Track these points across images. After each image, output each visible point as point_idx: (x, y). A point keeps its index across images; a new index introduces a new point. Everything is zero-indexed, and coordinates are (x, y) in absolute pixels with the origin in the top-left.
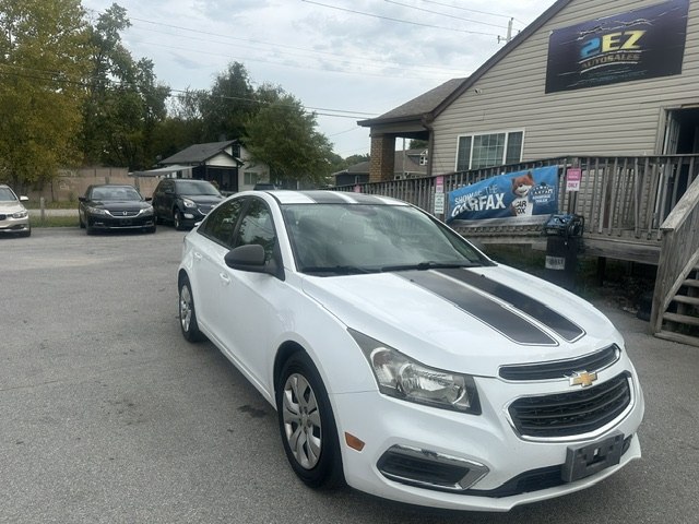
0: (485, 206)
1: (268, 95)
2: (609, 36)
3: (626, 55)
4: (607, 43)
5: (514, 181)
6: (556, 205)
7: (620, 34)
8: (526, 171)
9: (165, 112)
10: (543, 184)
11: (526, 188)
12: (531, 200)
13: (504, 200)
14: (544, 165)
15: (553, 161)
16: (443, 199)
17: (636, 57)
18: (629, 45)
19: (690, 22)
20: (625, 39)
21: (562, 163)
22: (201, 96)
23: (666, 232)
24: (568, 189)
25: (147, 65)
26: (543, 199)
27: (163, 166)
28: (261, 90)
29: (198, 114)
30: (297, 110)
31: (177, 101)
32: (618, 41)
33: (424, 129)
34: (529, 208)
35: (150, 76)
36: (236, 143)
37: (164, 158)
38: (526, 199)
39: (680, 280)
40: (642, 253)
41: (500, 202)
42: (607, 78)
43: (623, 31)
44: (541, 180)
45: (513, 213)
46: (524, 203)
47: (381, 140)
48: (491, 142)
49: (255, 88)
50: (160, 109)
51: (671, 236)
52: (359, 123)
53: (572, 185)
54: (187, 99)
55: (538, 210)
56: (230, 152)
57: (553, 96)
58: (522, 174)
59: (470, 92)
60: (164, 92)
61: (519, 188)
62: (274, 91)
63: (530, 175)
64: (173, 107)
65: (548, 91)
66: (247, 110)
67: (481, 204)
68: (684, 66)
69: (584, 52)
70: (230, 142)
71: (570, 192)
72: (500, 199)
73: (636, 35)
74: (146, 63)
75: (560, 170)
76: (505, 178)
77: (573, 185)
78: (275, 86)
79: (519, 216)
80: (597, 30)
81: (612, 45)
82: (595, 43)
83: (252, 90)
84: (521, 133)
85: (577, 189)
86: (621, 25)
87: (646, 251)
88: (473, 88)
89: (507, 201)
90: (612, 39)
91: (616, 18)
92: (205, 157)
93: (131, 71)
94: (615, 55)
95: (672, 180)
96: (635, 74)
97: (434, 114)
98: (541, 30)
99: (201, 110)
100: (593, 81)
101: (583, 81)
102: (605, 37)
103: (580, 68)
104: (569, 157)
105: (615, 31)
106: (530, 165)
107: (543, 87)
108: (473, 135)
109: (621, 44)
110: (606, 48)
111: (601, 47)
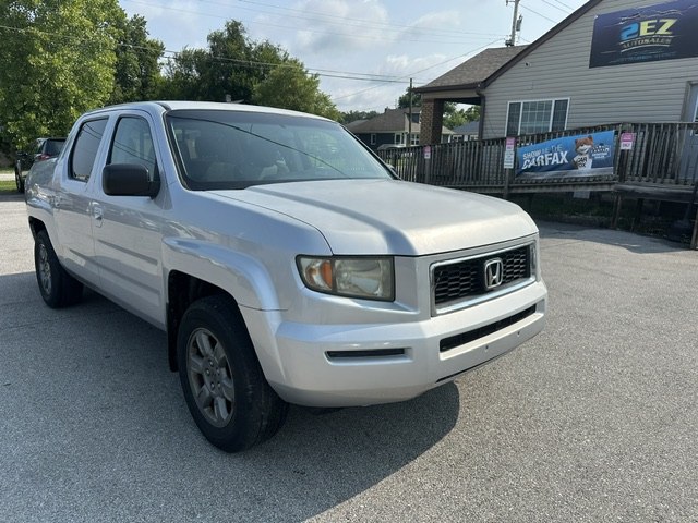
0: (550, 161)
2: (646, 23)
3: (660, 39)
4: (644, 28)
5: (576, 142)
7: (655, 21)
8: (587, 134)
10: (602, 144)
12: (591, 157)
13: (567, 157)
14: (603, 130)
15: (610, 127)
16: (512, 157)
17: (669, 41)
18: (662, 31)
20: (659, 25)
21: (618, 128)
22: (199, 54)
24: (622, 148)
25: (139, 23)
26: (601, 156)
32: (653, 27)
34: (589, 163)
35: (142, 33)
38: (587, 156)
40: (680, 195)
41: (564, 158)
42: (644, 57)
43: (658, 18)
44: (600, 141)
45: (574, 166)
46: (585, 159)
48: (538, 109)
49: (254, 46)
50: (153, 68)
53: (625, 145)
54: (185, 59)
55: (596, 164)
57: (596, 70)
58: (582, 137)
59: (521, 65)
60: (158, 50)
61: (581, 148)
62: (274, 49)
63: (590, 138)
65: (591, 66)
67: (547, 159)
69: (624, 36)
71: (623, 151)
72: (564, 155)
73: (670, 23)
74: (138, 21)
75: (616, 133)
76: (570, 139)
77: (627, 145)
78: (274, 45)
79: (580, 169)
80: (636, 17)
81: (648, 30)
82: (634, 28)
83: (250, 48)
84: (567, 101)
85: (630, 148)
86: (656, 15)
87: (683, 194)
88: (523, 62)
89: (570, 157)
90: (649, 25)
91: (653, 7)
94: (651, 39)
96: (667, 54)
97: (486, 83)
98: (587, 14)
99: (198, 71)
100: (631, 58)
101: (622, 59)
102: (642, 23)
103: (621, 48)
104: (624, 124)
105: (651, 19)
106: (590, 129)
107: (588, 63)
108: (522, 101)
109: (656, 30)
110: (643, 32)
111: (639, 31)
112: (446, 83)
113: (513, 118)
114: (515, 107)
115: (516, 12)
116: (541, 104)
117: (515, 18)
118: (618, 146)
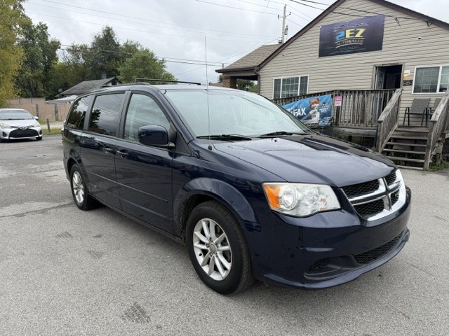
1: (131, 49)
2: (349, 31)
5: (310, 102)
6: (330, 113)
8: (316, 97)
9: (57, 59)
10: (324, 103)
11: (317, 105)
12: (319, 111)
13: (305, 111)
14: (324, 95)
15: (329, 92)
17: (362, 41)
18: (358, 35)
19: (385, 26)
20: (356, 32)
21: (333, 94)
22: (83, 48)
23: (380, 122)
24: (336, 105)
25: (43, 28)
26: (324, 110)
27: (63, 96)
28: (126, 45)
29: (82, 60)
30: (151, 59)
31: (66, 52)
33: (255, 74)
34: (318, 115)
35: (45, 35)
36: (114, 80)
37: (63, 90)
38: (316, 110)
39: (386, 142)
42: (349, 51)
44: (323, 101)
45: (310, 118)
46: (315, 112)
47: (229, 80)
48: (290, 83)
50: (53, 57)
51: (382, 124)
52: (217, 71)
54: (73, 50)
55: (323, 116)
57: (322, 59)
58: (314, 99)
59: (280, 56)
60: (56, 45)
61: (313, 106)
62: (134, 46)
63: (318, 100)
64: (62, 56)
65: (320, 56)
66: (117, 59)
68: (383, 46)
69: (337, 38)
70: (110, 79)
71: (337, 107)
72: (303, 110)
73: (362, 31)
74: (42, 26)
75: (332, 96)
76: (307, 101)
77: (338, 103)
78: (135, 42)
79: (313, 119)
80: (343, 27)
81: (350, 35)
83: (118, 45)
84: (307, 77)
85: (340, 105)
86: (355, 25)
87: (371, 132)
88: (281, 54)
89: (307, 112)
91: (352, 22)
93: (32, 32)
95: (381, 99)
96: (361, 49)
97: (260, 66)
98: (316, 26)
100: (342, 52)
101: (337, 52)
104: (336, 91)
106: (318, 94)
107: (318, 54)
108: (282, 78)
109: (355, 35)
110: (348, 36)
111: (345, 36)
112: (237, 67)
113: (277, 88)
114: (277, 82)
115: (284, 23)
116: (292, 79)
117: (283, 27)
118: (334, 104)
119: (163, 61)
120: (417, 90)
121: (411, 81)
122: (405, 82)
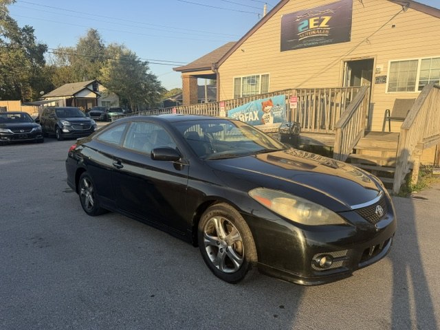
0: (248, 119)
1: (115, 50)
2: (313, 19)
3: (322, 30)
5: (262, 103)
7: (318, 18)
8: (269, 98)
9: (44, 62)
10: (278, 105)
11: (269, 108)
12: (272, 115)
13: (258, 115)
14: (278, 94)
15: (283, 92)
16: (224, 115)
17: (327, 32)
18: (323, 24)
19: (353, 12)
20: (321, 21)
21: (287, 93)
22: (69, 51)
23: (337, 129)
24: (291, 107)
25: (29, 30)
26: (278, 114)
28: (111, 47)
29: (68, 63)
30: (134, 60)
31: (53, 55)
32: (317, 22)
33: (213, 73)
34: (271, 119)
35: (32, 38)
36: (95, 82)
38: (269, 114)
41: (256, 117)
42: (313, 43)
43: (320, 16)
44: (277, 103)
45: (262, 122)
46: (269, 116)
47: (188, 79)
48: (252, 81)
49: (106, 46)
50: (41, 60)
52: (174, 69)
53: (293, 105)
54: (60, 53)
55: (276, 120)
56: (91, 88)
57: (284, 53)
58: (267, 100)
59: (239, 51)
60: (43, 49)
61: (266, 108)
62: (120, 47)
63: (271, 100)
64: (50, 59)
65: (282, 49)
67: (246, 118)
68: (351, 37)
69: (300, 28)
70: (91, 81)
71: (291, 109)
72: (256, 114)
73: (327, 19)
74: (28, 29)
75: (286, 97)
76: (260, 101)
78: (120, 44)
79: (267, 124)
80: (306, 16)
81: (315, 25)
82: (306, 23)
83: (104, 47)
84: (268, 75)
85: (296, 107)
86: (319, 13)
88: (240, 48)
89: (260, 115)
90: (315, 20)
91: (316, 9)
92: (75, 92)
94: (316, 30)
96: (327, 41)
97: (218, 63)
98: (277, 14)
99: (69, 61)
100: (306, 44)
101: (301, 45)
102: (310, 20)
103: (299, 37)
104: (291, 90)
105: (316, 16)
107: (279, 48)
108: (242, 77)
109: (319, 24)
110: (312, 26)
111: (308, 26)
113: (237, 88)
114: (238, 80)
116: (253, 78)
118: (288, 106)
119: (146, 63)
120: (392, 88)
121: (385, 78)
122: (377, 78)
